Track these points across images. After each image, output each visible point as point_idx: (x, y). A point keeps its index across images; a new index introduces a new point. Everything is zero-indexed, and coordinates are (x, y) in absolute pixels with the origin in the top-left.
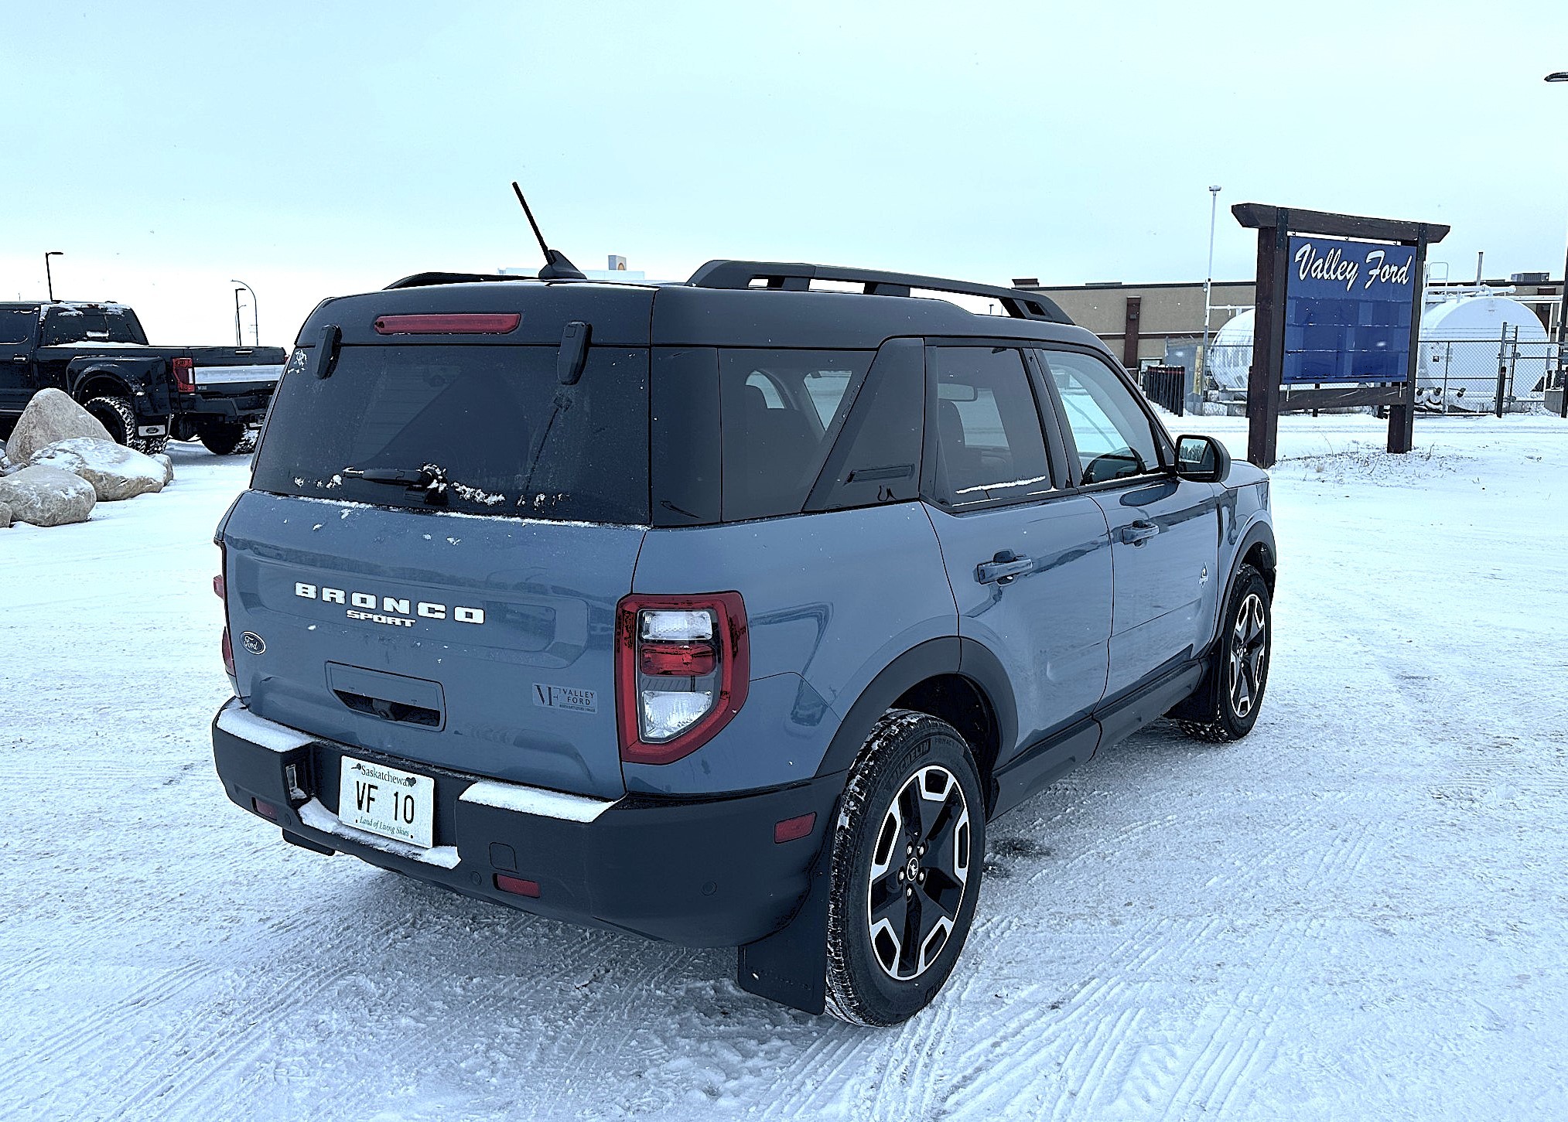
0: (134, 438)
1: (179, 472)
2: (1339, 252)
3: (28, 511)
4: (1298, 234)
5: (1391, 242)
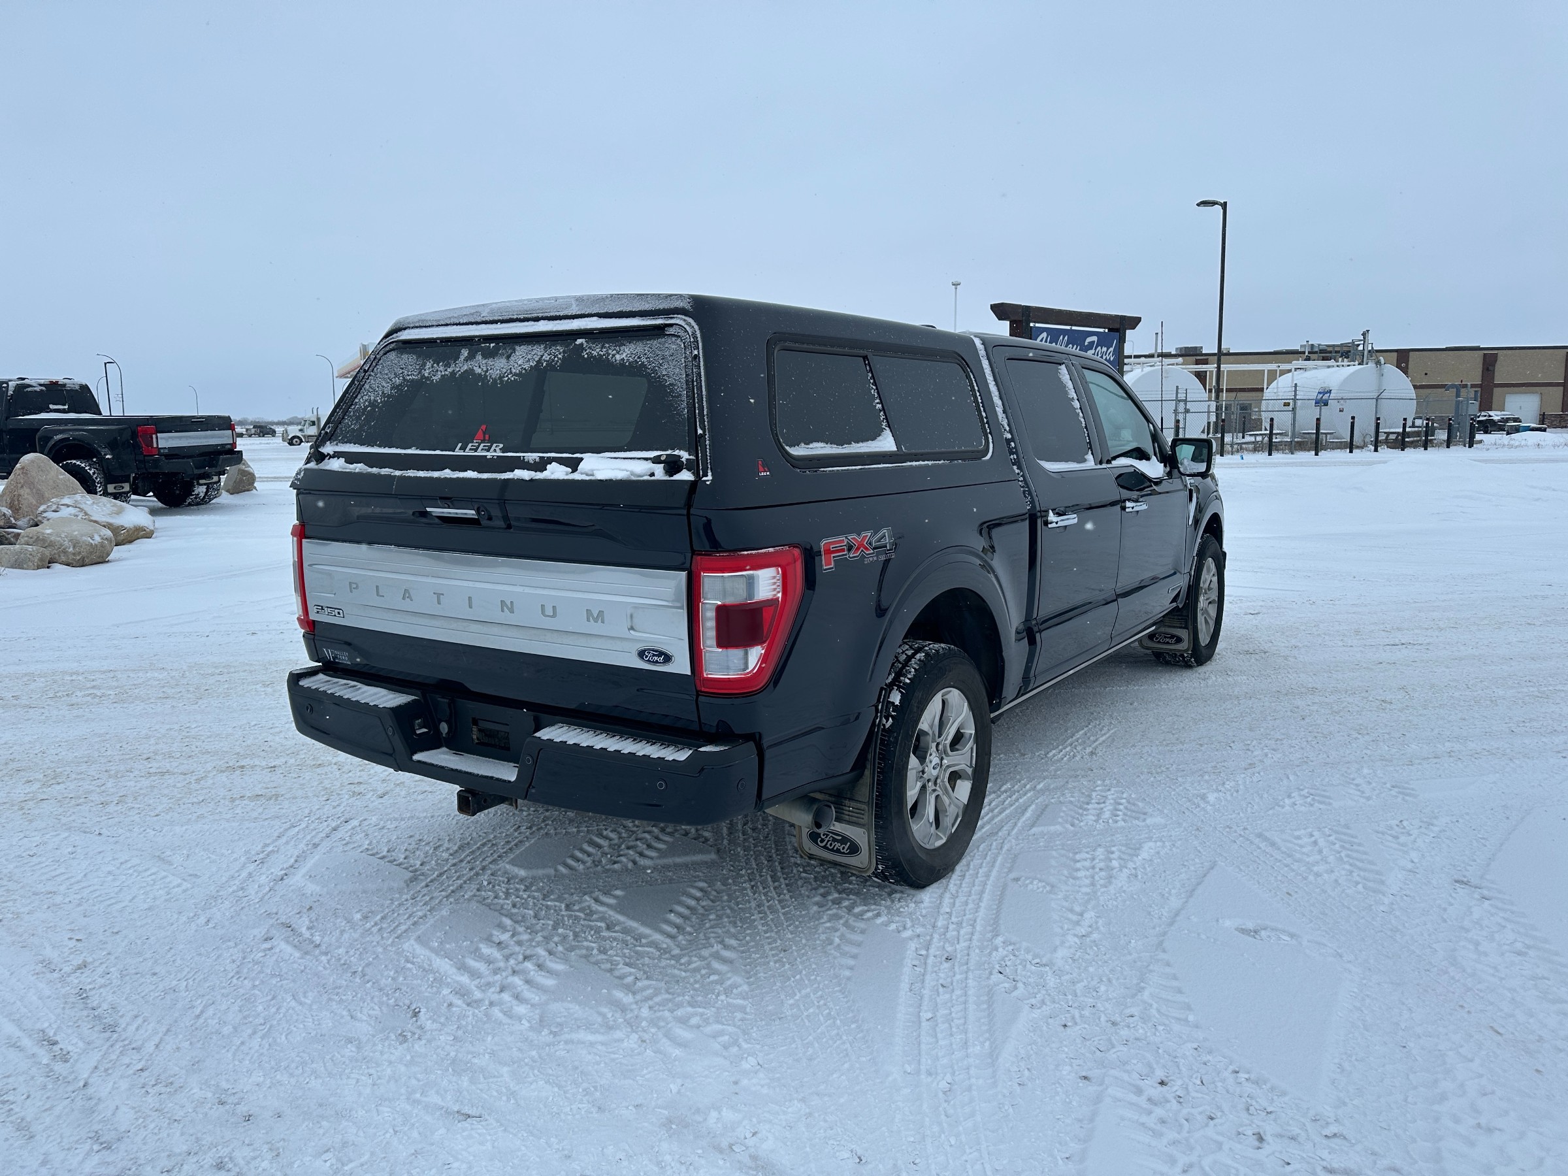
1: (159, 521)
2: (1066, 337)
3: (62, 555)
4: (1037, 325)
5: (1101, 330)
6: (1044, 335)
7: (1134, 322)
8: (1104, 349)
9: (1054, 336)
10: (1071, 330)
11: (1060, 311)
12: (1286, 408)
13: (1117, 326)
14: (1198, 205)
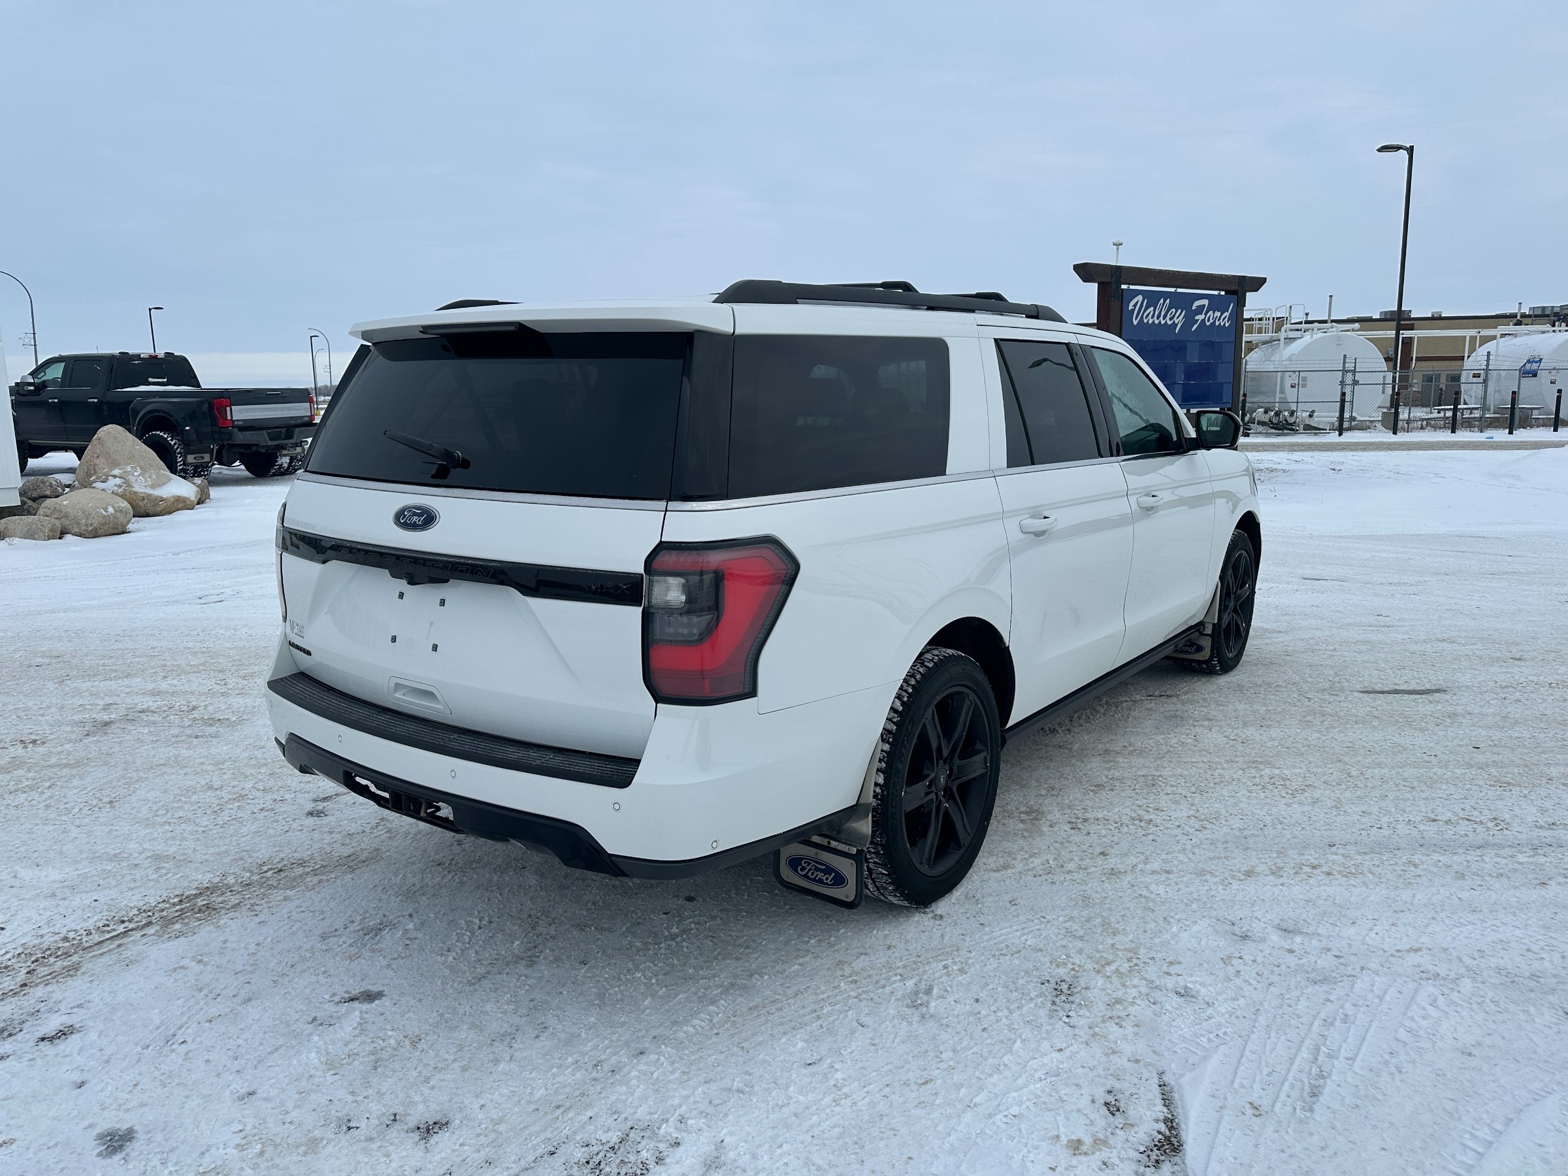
0: (184, 464)
1: (214, 492)
2: (1168, 301)
3: (75, 526)
4: (1132, 287)
5: (1216, 293)
6: (1140, 298)
7: (1257, 283)
8: (1218, 314)
9: (1152, 299)
10: (1175, 292)
11: (1160, 271)
12: (1475, 380)
13: (1234, 288)
14: (1379, 150)
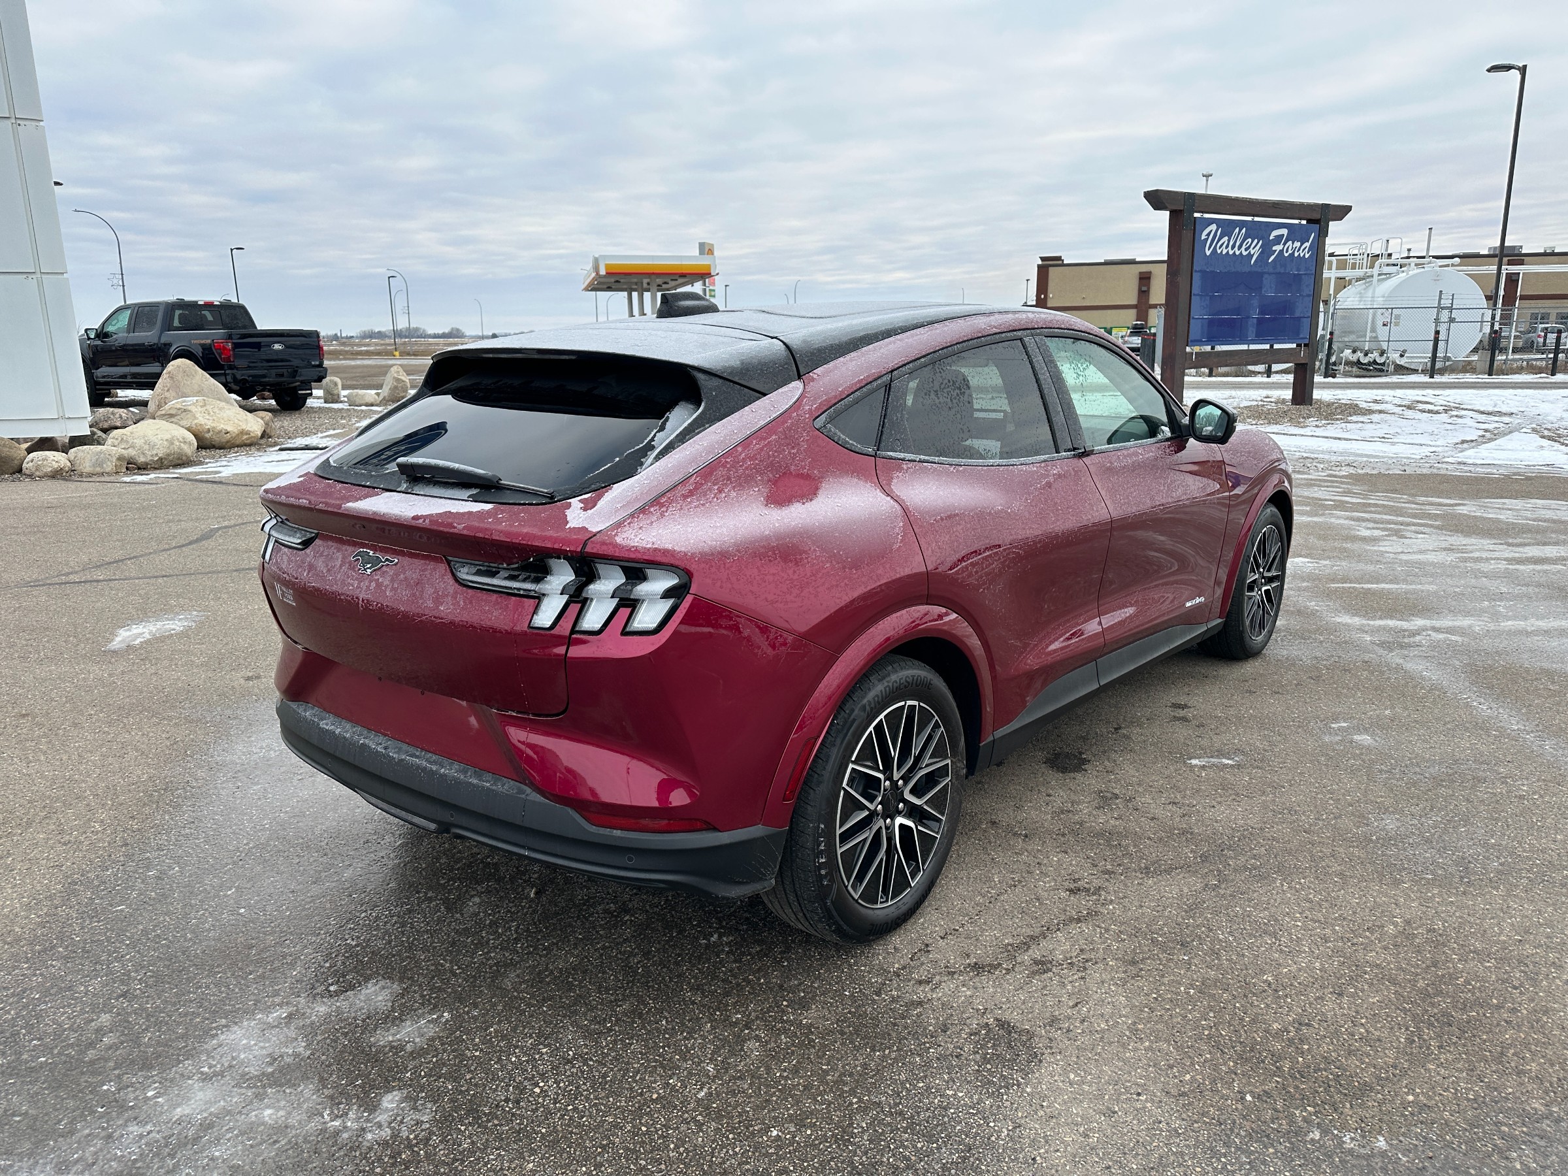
2: (1244, 230)
4: (1207, 216)
5: (1296, 222)
6: (1213, 227)
7: (1341, 212)
8: (1299, 244)
9: (1227, 229)
10: (1253, 221)
11: (1237, 200)
13: (1316, 216)
14: (1489, 71)
